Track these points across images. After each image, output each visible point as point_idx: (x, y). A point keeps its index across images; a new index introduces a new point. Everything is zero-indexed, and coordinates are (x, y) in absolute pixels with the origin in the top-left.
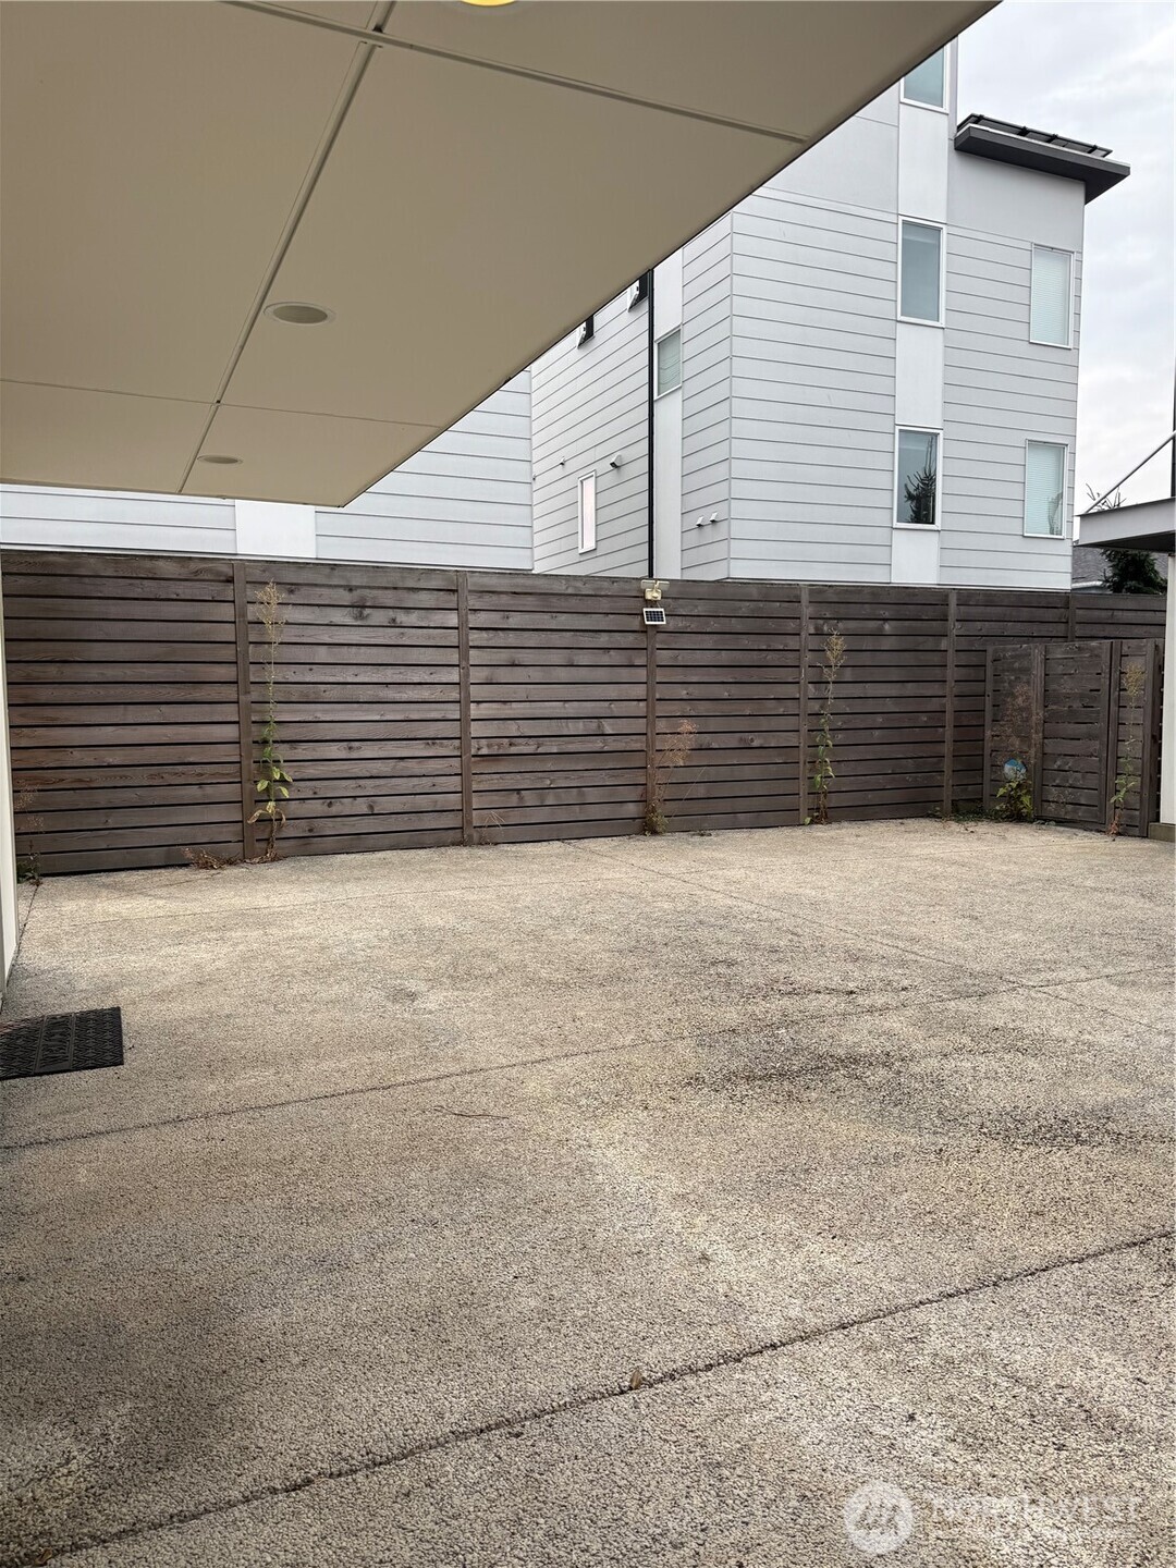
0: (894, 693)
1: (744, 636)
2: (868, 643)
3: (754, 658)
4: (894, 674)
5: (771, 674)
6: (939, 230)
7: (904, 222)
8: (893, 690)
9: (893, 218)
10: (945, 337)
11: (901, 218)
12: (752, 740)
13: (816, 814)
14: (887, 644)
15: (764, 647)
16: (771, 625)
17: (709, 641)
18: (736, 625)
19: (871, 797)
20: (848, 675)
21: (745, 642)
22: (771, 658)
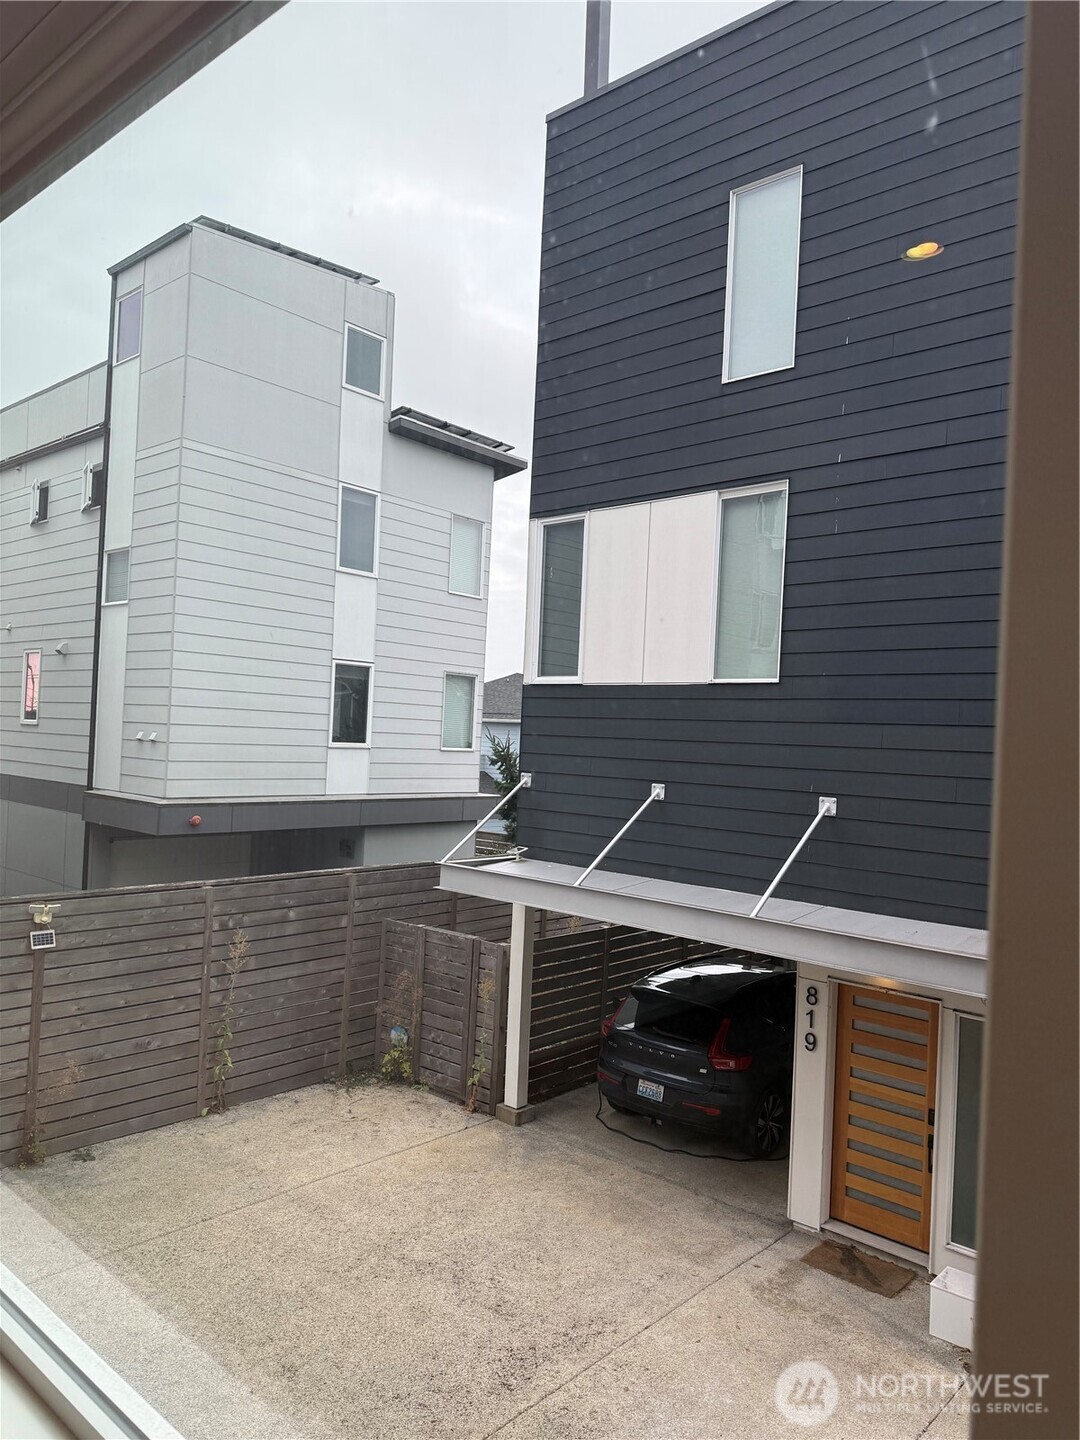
0: (295, 973)
1: (144, 943)
2: (274, 931)
3: (154, 962)
4: (296, 956)
5: (172, 975)
6: (375, 496)
7: (344, 488)
8: (295, 971)
9: (334, 483)
10: (378, 586)
11: (341, 484)
12: (149, 1043)
13: (213, 1103)
14: (290, 929)
15: (166, 950)
16: (174, 928)
17: (105, 953)
18: (136, 933)
19: (270, 1075)
20: (252, 963)
21: (144, 948)
22: (172, 960)
